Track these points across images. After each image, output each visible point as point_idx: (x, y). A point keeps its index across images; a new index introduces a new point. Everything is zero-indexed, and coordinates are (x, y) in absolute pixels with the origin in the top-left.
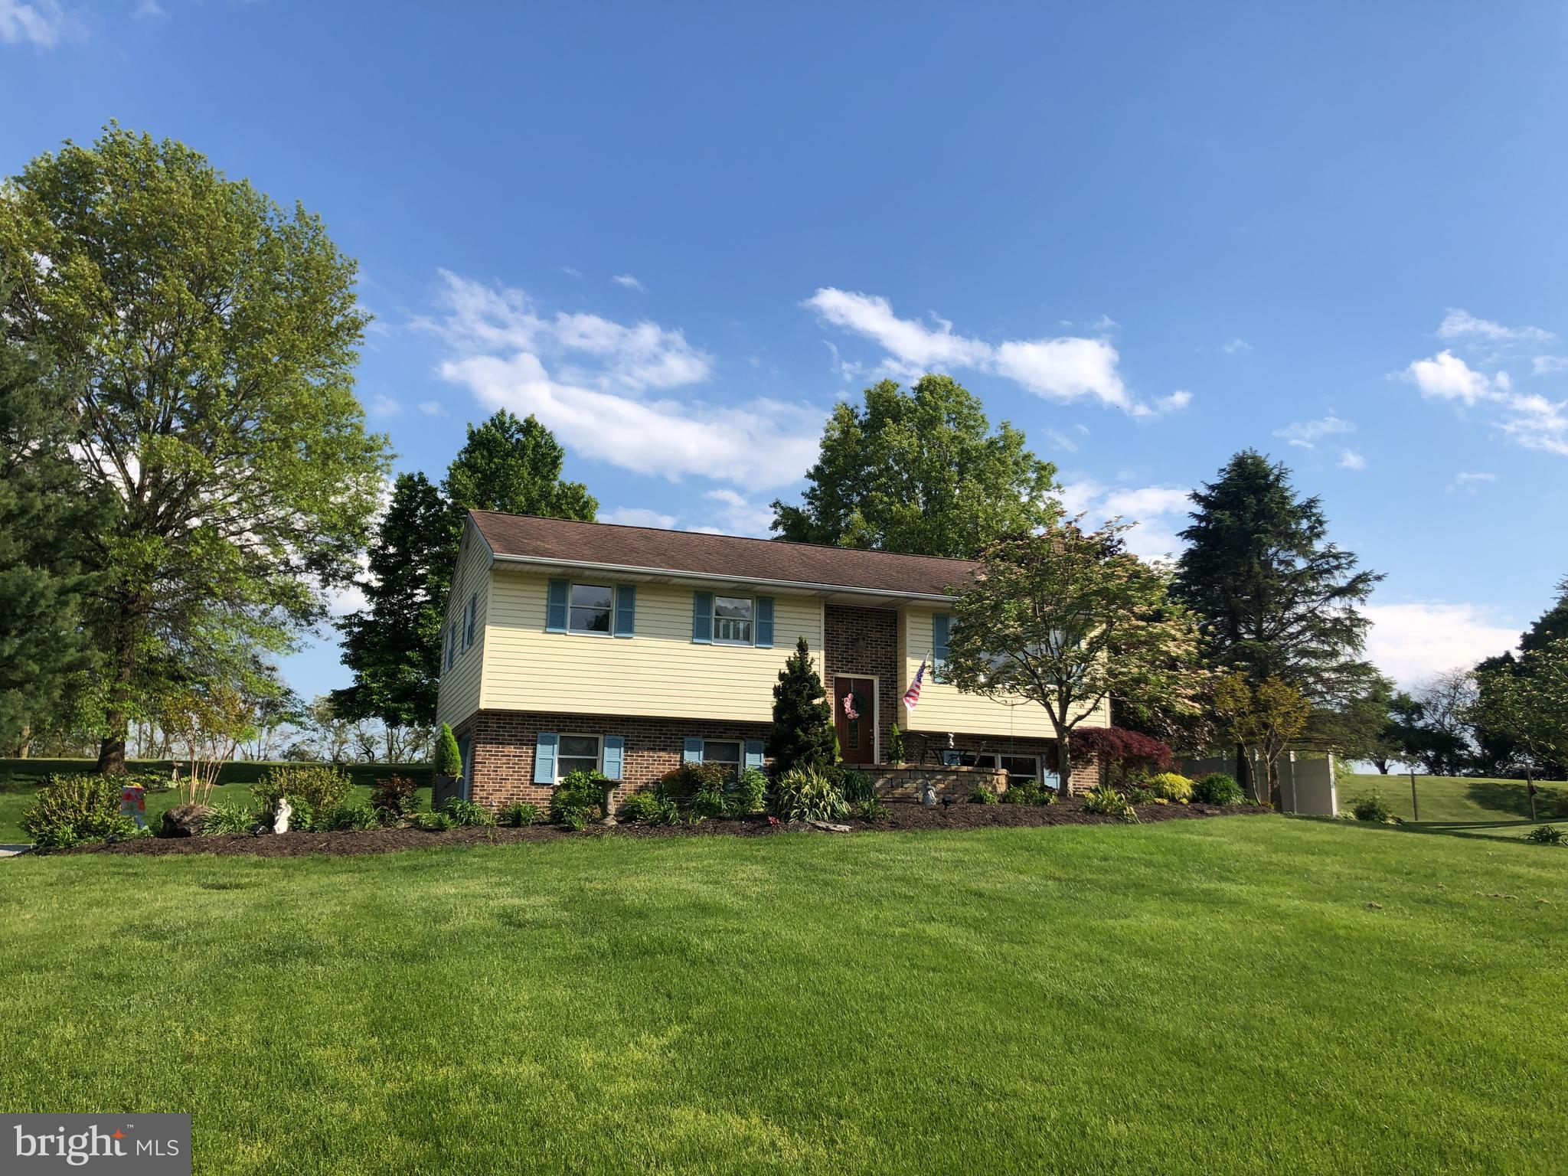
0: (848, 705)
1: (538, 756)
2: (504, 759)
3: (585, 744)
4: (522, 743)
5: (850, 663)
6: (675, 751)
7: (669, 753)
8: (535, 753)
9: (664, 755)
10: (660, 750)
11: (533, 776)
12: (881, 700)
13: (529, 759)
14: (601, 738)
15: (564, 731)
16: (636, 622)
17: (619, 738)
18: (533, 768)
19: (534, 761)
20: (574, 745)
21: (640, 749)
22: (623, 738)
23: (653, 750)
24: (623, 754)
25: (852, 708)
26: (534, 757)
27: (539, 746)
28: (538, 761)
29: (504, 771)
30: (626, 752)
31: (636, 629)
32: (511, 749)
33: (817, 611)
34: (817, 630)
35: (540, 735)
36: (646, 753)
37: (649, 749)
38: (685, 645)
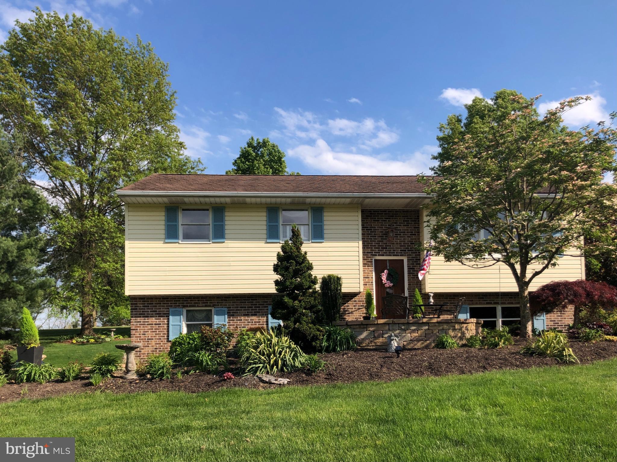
0: (384, 277)
1: (171, 323)
2: (149, 327)
3: (204, 314)
4: (160, 315)
5: (385, 249)
6: (262, 315)
7: (259, 317)
8: (168, 321)
9: (255, 318)
10: (252, 315)
11: (168, 336)
12: (409, 273)
13: (165, 326)
14: (213, 310)
15: (187, 306)
16: (226, 232)
17: (223, 309)
18: (168, 331)
19: (168, 327)
20: (198, 316)
21: (238, 315)
22: (226, 309)
23: (247, 315)
24: (227, 320)
25: (387, 279)
26: (168, 324)
27: (171, 317)
28: (171, 327)
29: (149, 334)
30: (229, 317)
31: (226, 236)
32: (153, 320)
33: (356, 214)
34: (356, 227)
35: (171, 310)
36: (243, 318)
37: (245, 315)
38: (262, 244)
